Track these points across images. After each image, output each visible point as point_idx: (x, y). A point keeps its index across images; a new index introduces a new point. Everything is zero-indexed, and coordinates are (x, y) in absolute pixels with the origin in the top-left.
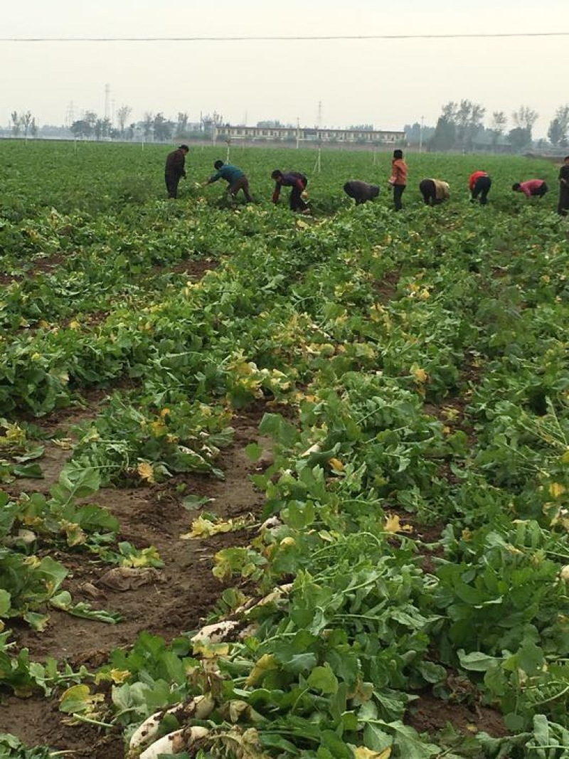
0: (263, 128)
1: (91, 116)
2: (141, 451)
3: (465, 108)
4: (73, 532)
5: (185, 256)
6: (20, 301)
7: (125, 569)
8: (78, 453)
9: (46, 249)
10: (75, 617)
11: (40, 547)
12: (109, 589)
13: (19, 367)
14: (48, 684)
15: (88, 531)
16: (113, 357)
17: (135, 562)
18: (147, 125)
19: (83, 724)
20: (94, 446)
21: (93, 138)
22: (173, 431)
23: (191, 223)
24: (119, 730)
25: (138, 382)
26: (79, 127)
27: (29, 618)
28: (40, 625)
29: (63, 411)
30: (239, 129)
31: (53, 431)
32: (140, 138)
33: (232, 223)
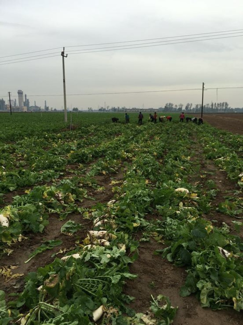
0: (133, 109)
1: (102, 108)
2: (103, 169)
3: (170, 104)
4: (90, 184)
5: (116, 133)
6: (85, 142)
7: (98, 190)
8: (92, 169)
9: (91, 132)
10: (88, 199)
11: (83, 187)
12: (95, 194)
13: (83, 154)
14: (81, 212)
15: (92, 184)
16: (100, 152)
17: (100, 189)
18: (112, 109)
19: (86, 219)
20: (95, 168)
21: (103, 112)
22: (109, 165)
23: (117, 127)
24: (93, 220)
25: (105, 156)
26: (100, 110)
27: (80, 199)
28: (82, 201)
29: (91, 162)
30: (129, 109)
31: (89, 165)
32: (111, 111)
33: (125, 127)
